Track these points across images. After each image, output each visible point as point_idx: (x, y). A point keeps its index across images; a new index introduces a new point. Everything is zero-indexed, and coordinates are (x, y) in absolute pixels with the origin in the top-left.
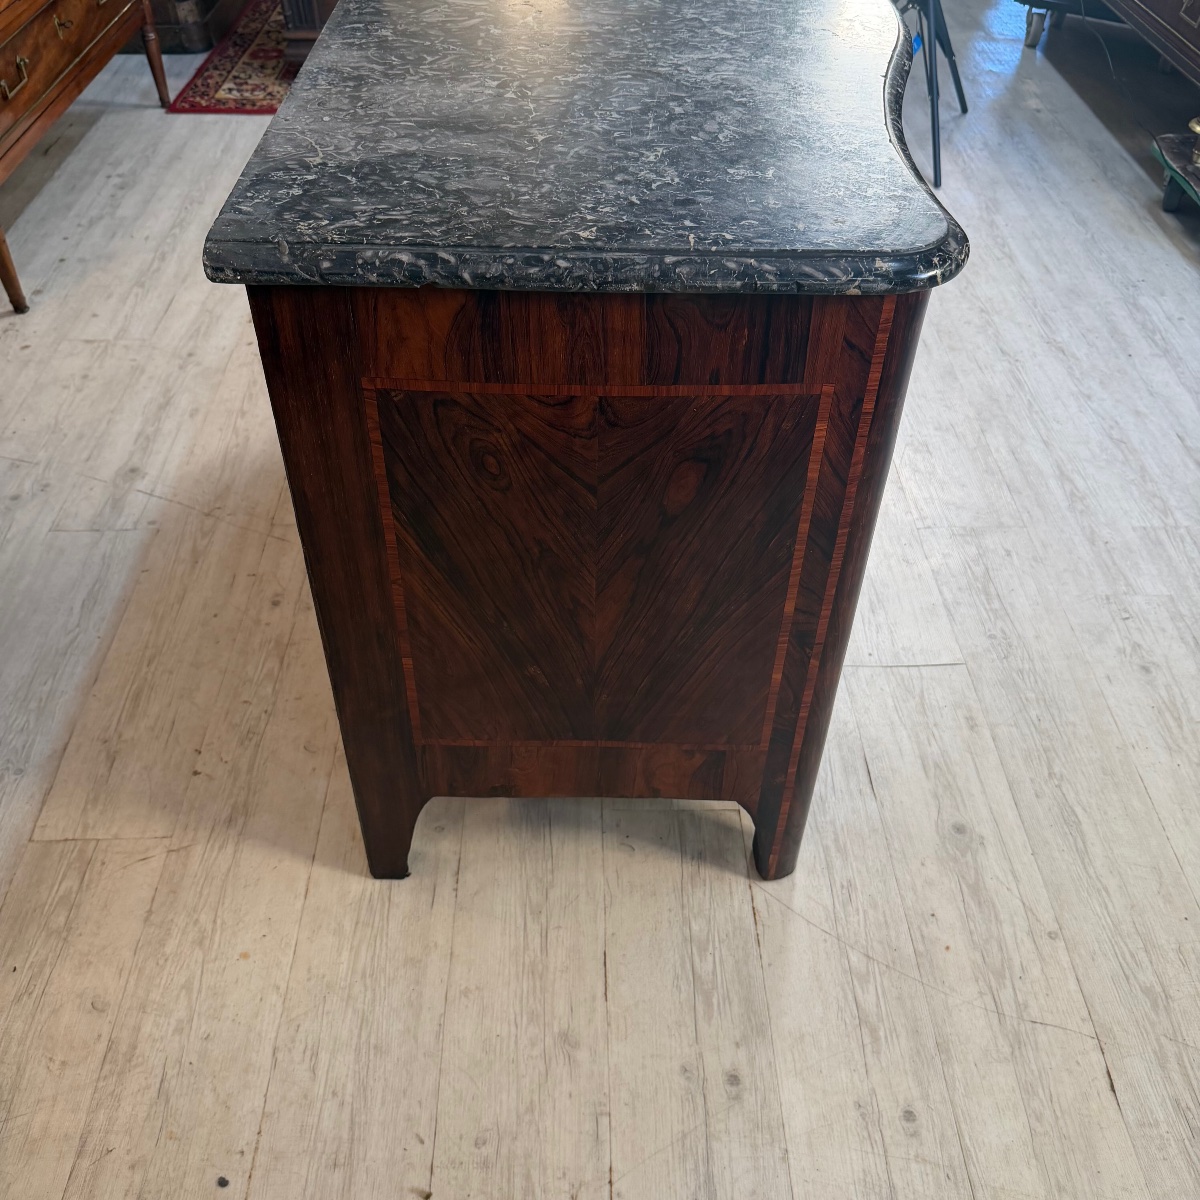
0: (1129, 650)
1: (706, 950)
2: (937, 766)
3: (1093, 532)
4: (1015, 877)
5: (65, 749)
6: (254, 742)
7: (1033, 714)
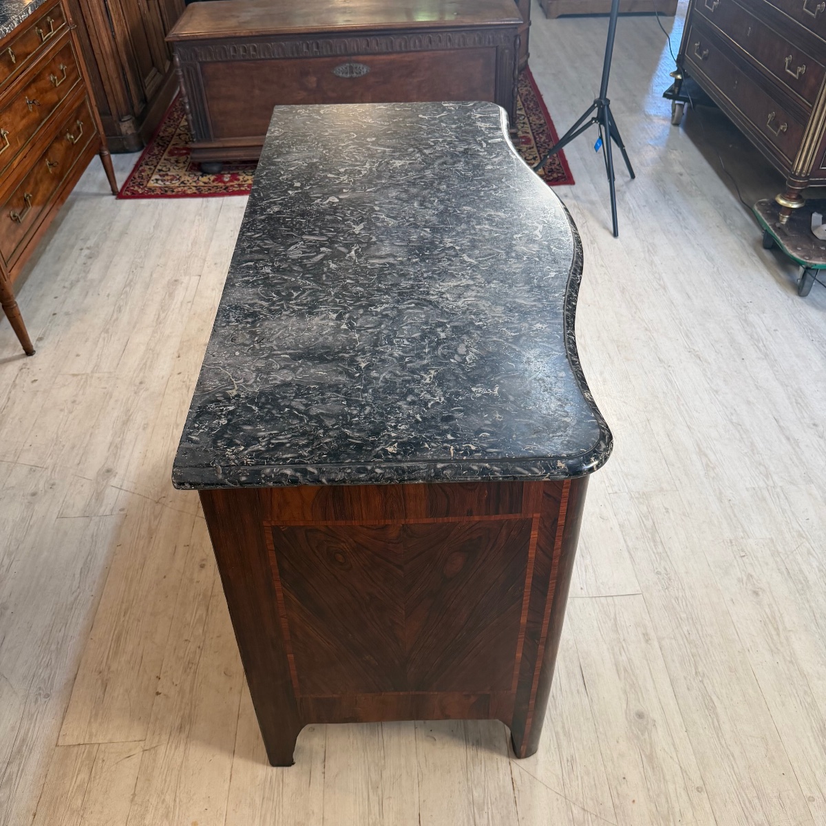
0: (745, 578)
1: (483, 810)
2: (625, 670)
3: (721, 493)
4: (675, 748)
5: (75, 679)
6: (192, 670)
7: (685, 629)
